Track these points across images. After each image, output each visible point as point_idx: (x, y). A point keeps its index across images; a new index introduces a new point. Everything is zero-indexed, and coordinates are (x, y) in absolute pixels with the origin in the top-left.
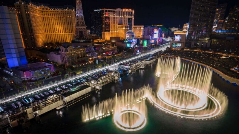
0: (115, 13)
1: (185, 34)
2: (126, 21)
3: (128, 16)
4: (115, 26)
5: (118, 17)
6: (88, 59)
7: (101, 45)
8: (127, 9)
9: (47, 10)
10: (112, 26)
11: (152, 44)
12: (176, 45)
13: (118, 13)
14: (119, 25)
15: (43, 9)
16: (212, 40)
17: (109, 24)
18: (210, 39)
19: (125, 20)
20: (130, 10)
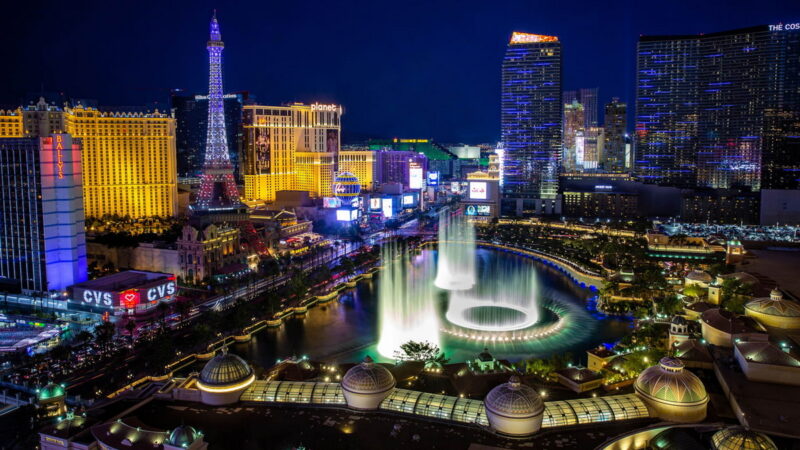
0: (288, 117)
1: (495, 179)
2: (321, 139)
3: (325, 124)
4: (288, 156)
5: (297, 130)
6: (245, 259)
7: (269, 218)
8: (323, 104)
9: (91, 119)
10: (277, 155)
11: (406, 207)
12: (476, 209)
13: (296, 118)
14: (297, 151)
15: (79, 115)
16: (565, 193)
17: (269, 149)
18: (560, 191)
19: (318, 135)
20: (331, 108)
